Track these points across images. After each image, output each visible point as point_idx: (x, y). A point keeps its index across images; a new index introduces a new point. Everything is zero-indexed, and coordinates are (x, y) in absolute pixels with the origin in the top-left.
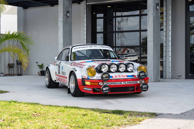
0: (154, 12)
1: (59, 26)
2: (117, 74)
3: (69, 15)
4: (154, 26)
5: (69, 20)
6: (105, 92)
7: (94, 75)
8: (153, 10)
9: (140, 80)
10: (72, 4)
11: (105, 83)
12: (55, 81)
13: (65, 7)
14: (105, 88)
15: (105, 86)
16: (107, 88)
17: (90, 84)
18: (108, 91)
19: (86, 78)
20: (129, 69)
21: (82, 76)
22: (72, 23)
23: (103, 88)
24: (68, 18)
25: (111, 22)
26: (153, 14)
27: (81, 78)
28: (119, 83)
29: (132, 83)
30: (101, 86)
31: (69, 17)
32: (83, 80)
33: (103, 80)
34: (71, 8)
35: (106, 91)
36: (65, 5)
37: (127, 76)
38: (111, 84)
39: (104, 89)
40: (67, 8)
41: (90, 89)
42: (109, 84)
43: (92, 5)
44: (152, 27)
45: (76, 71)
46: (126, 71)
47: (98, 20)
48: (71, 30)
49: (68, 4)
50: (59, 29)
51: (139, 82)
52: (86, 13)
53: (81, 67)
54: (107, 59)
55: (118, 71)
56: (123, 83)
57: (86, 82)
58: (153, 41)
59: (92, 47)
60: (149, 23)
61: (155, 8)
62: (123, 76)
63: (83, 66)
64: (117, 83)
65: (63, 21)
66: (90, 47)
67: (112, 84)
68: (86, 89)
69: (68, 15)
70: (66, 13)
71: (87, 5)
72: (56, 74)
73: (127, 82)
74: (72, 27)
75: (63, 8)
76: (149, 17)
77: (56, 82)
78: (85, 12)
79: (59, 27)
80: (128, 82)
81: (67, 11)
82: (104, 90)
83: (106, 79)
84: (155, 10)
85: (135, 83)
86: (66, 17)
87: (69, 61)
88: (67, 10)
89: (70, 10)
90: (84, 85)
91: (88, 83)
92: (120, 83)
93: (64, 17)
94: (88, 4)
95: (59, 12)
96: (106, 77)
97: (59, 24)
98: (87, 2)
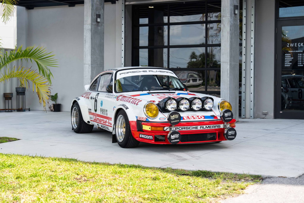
0: (231, 18)
1: (84, 37)
2: (190, 114)
3: (101, 21)
4: (231, 39)
5: (99, 28)
6: (174, 141)
7: (155, 116)
8: (229, 16)
9: (224, 123)
10: (105, 3)
11: (173, 129)
12: (89, 122)
13: (95, 9)
14: (174, 136)
15: (174, 133)
16: (177, 136)
17: (150, 130)
18: (178, 140)
19: (144, 120)
20: (207, 107)
21: (137, 117)
22: (104, 33)
23: (170, 136)
24: (98, 25)
25: (158, 32)
26: (230, 22)
27: (135, 120)
28: (193, 128)
29: (212, 127)
30: (168, 132)
31: (100, 24)
32: (139, 123)
33: (171, 123)
34: (102, 10)
35: (176, 141)
36: (94, 5)
37: (205, 117)
38: (182, 130)
39: (172, 136)
40: (97, 9)
41: (150, 137)
42: (180, 129)
43: (133, 6)
44: (228, 42)
45: (127, 108)
46: (203, 109)
47: (141, 28)
48: (103, 43)
49: (98, 3)
50: (85, 41)
51: (222, 126)
52: (124, 18)
53: (135, 104)
54: (170, 91)
55: (191, 109)
56: (199, 128)
57: (143, 126)
58: (229, 62)
59: (146, 71)
60: (223, 35)
61: (233, 12)
62: (198, 116)
63: (139, 102)
64: (190, 128)
65: (91, 29)
66: (144, 71)
67: (184, 130)
68: (143, 136)
69: (99, 20)
70: (96, 17)
71: (125, 5)
72: (90, 113)
73: (205, 127)
74: (103, 39)
75: (92, 10)
76: (224, 26)
77: (90, 124)
78: (123, 16)
79: (85, 39)
80: (207, 126)
81: (96, 14)
82: (173, 138)
83: (176, 121)
84: (233, 15)
85: (216, 128)
86: (96, 23)
87: (112, 92)
88: (97, 12)
89: (101, 13)
90: (141, 130)
91: (146, 128)
92: (195, 128)
93: (93, 23)
94: (127, 3)
95: (85, 16)
96: (175, 119)
97: (85, 34)
98: (125, 2)
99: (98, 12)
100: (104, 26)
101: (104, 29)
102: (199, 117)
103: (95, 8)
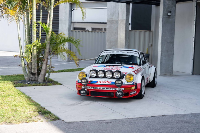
2: (103, 80)
5: (170, 19)
11: (84, 87)
18: (85, 94)
22: (175, 22)
28: (98, 88)
29: (110, 89)
31: (171, 17)
34: (174, 8)
36: (166, 5)
37: (111, 82)
40: (168, 7)
42: (90, 88)
49: (170, 4)
52: (195, 12)
55: (104, 77)
56: (101, 88)
64: (96, 88)
65: (162, 20)
67: (92, 89)
69: (169, 14)
70: (167, 12)
71: (197, 3)
73: (105, 88)
74: (174, 26)
78: (195, 10)
80: (107, 88)
82: (82, 93)
86: (167, 16)
93: (164, 17)
94: (198, 2)
96: (84, 82)
99: (170, 9)
100: (175, 18)
101: (175, 19)
102: (108, 82)
103: (166, 7)
